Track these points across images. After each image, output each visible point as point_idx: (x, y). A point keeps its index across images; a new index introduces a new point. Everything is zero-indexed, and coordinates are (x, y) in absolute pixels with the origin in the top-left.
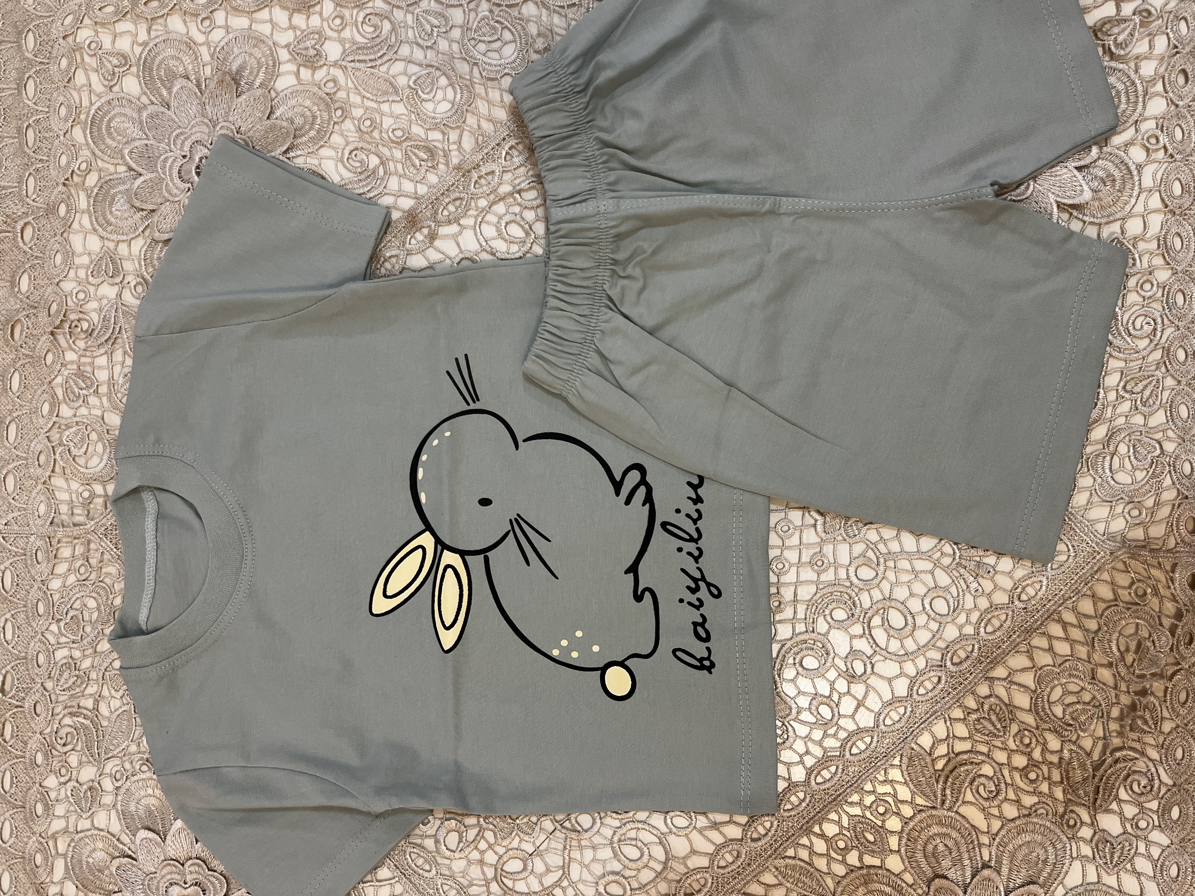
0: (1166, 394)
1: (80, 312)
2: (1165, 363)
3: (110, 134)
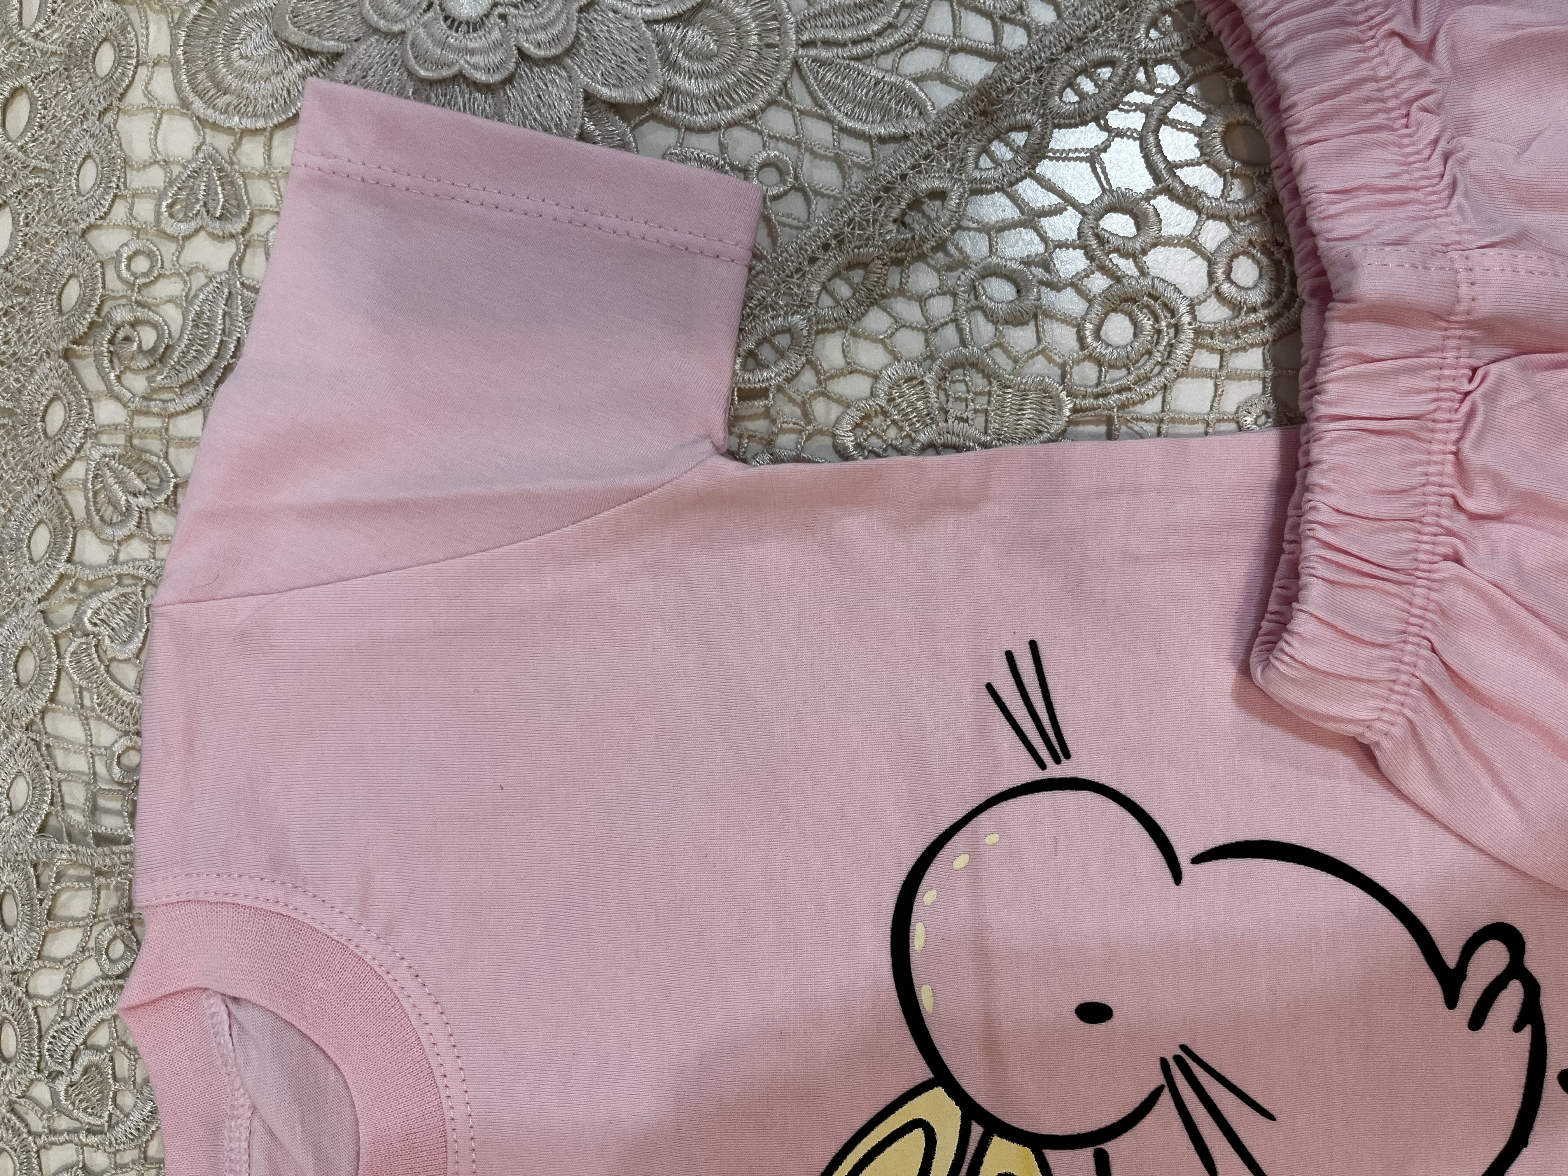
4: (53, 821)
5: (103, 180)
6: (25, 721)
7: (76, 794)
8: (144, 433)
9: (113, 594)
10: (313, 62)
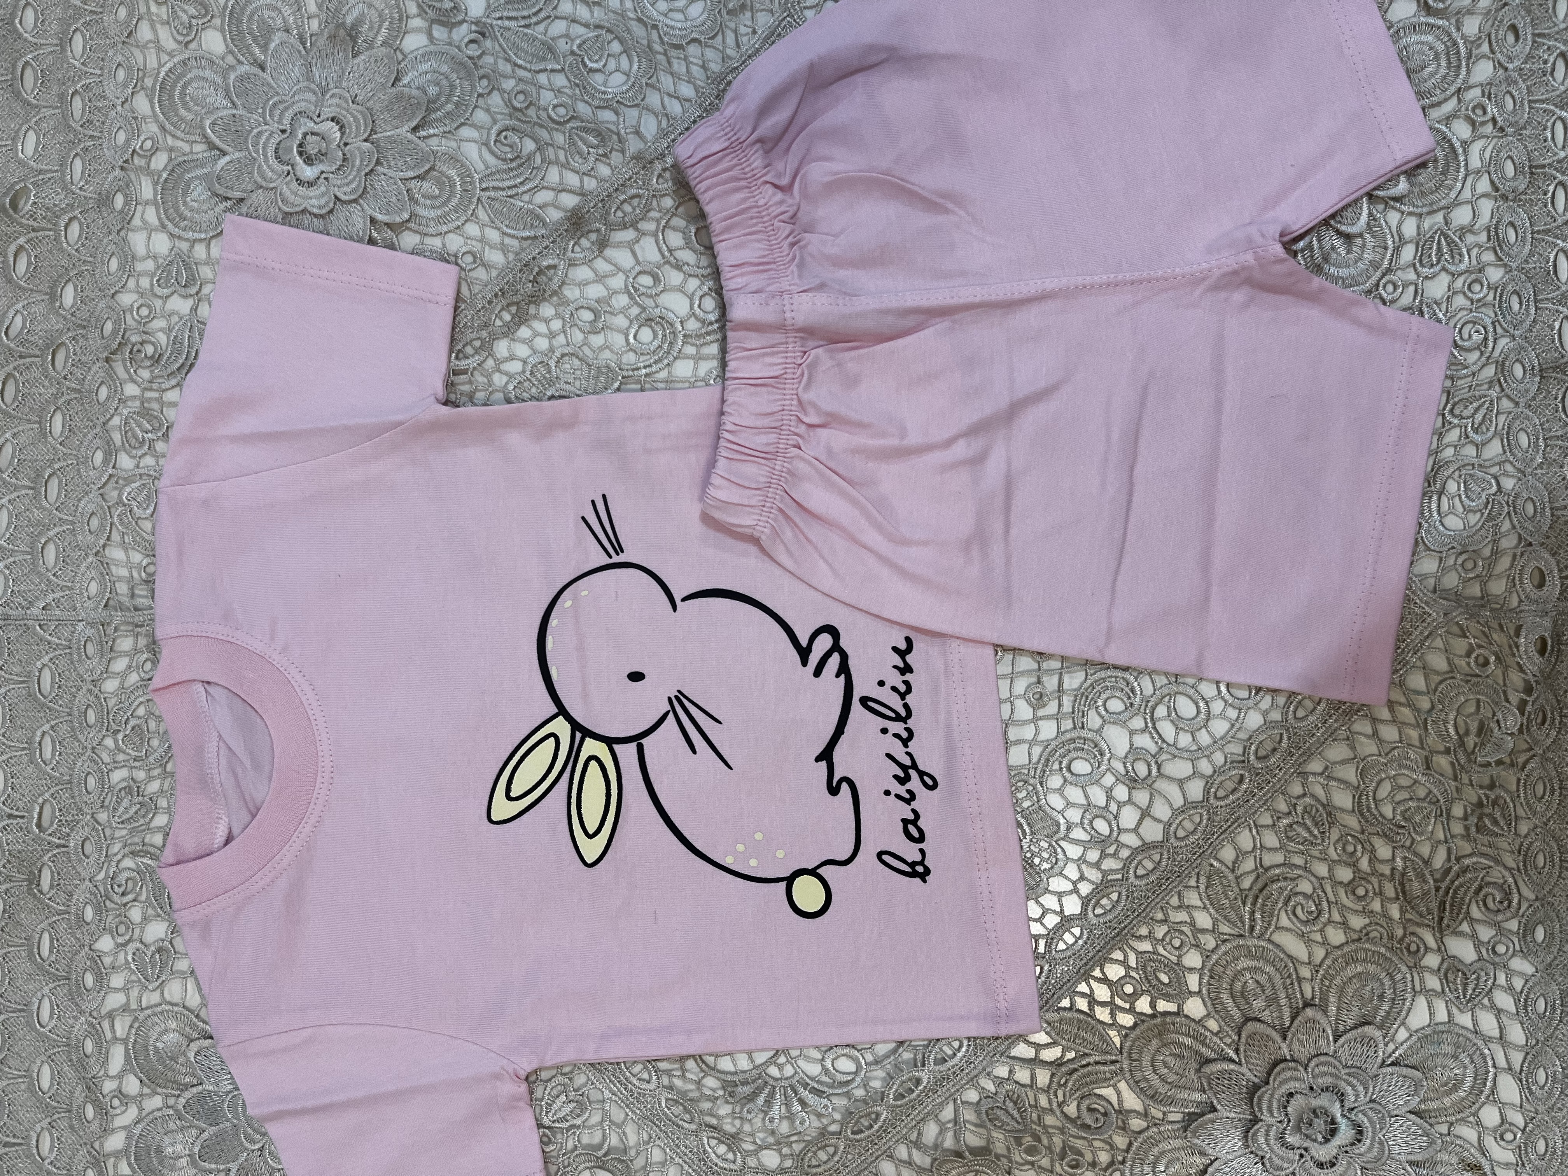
0: (1502, 418)
1: (144, 332)
2: (1499, 380)
3: (185, 104)
4: (111, 602)
5: (121, 267)
6: (94, 551)
7: (122, 588)
8: (149, 400)
9: (138, 484)
10: (230, 203)
